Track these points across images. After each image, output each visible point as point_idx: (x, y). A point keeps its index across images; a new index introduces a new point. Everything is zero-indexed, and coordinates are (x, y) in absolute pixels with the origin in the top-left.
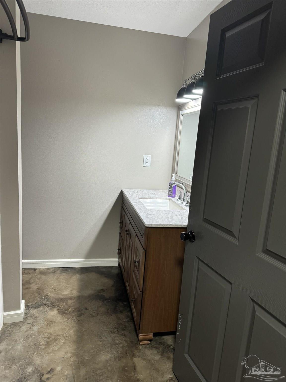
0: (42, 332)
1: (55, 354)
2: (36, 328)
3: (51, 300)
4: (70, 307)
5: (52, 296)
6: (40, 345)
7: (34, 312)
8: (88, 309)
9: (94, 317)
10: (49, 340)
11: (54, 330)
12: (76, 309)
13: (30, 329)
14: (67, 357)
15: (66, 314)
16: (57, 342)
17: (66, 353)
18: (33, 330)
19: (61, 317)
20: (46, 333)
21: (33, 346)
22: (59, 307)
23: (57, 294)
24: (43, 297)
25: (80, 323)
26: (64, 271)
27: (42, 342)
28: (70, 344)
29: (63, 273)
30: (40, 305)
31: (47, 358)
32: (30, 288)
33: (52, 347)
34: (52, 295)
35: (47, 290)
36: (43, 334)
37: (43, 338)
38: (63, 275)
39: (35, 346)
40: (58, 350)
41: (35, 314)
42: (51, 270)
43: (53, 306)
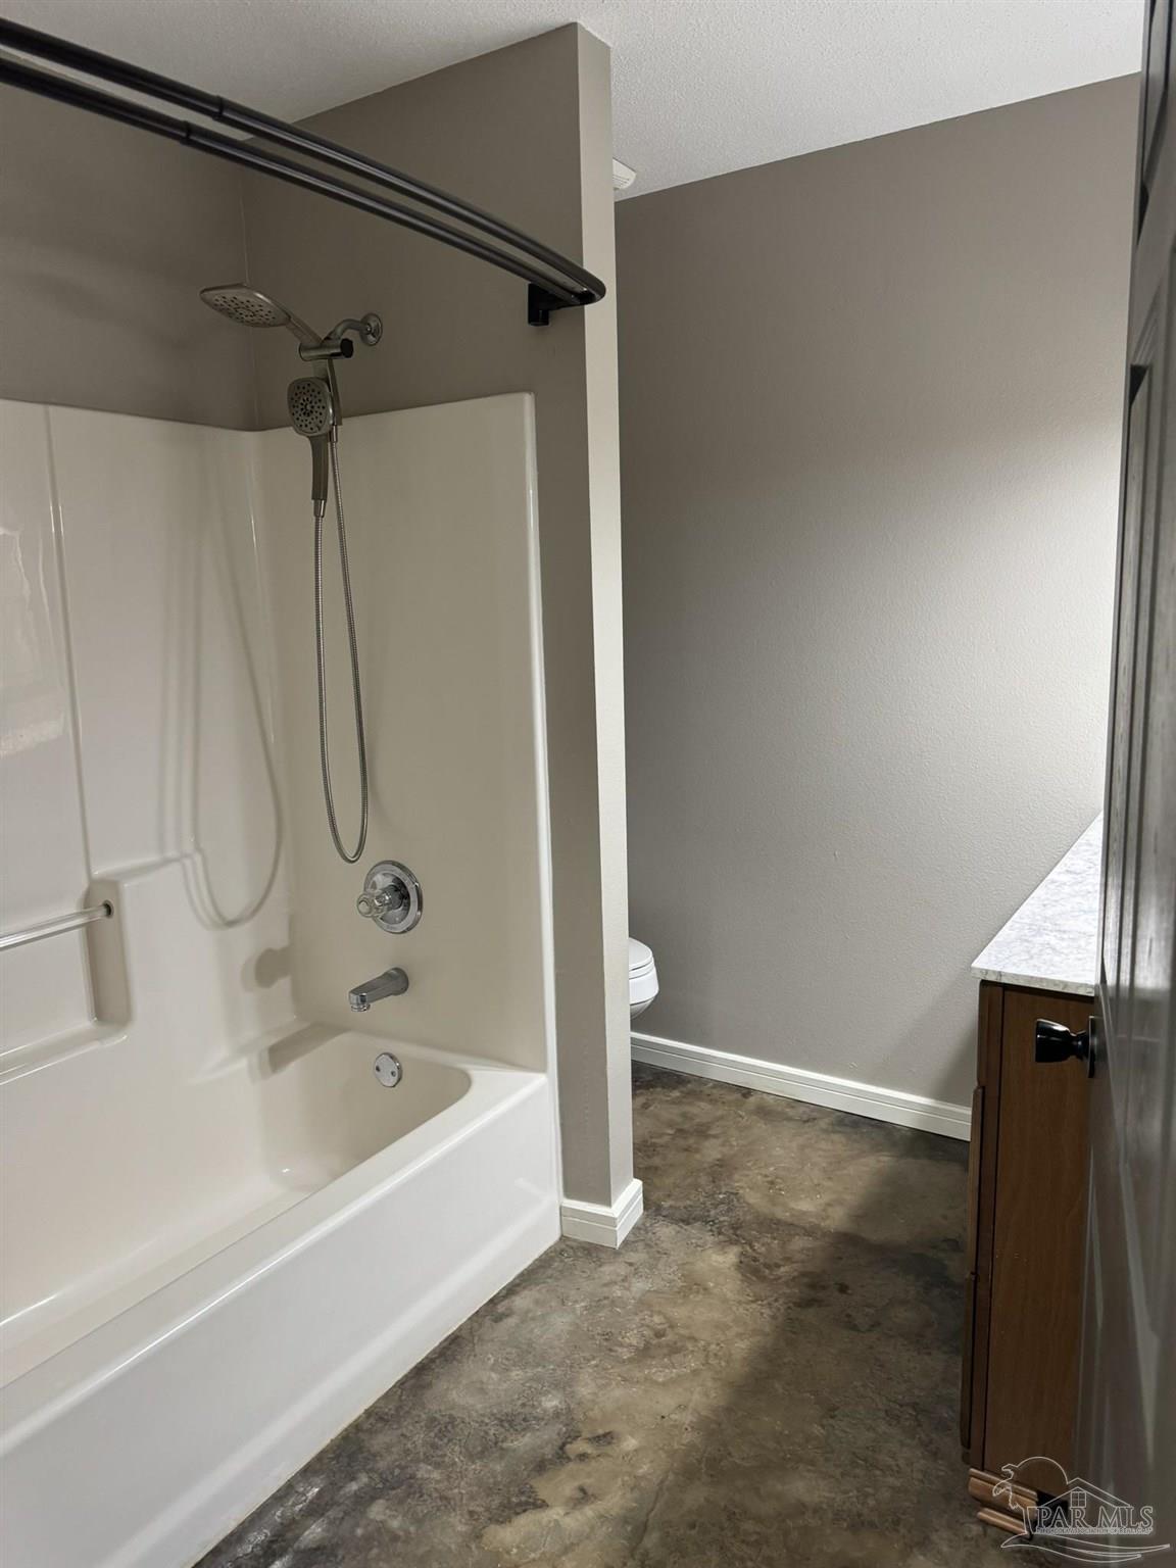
0: (649, 1306)
1: (646, 1391)
2: (639, 1286)
3: (741, 1213)
4: (788, 1260)
5: (751, 1201)
6: (621, 1345)
7: (665, 1231)
8: (850, 1292)
9: (855, 1328)
10: (655, 1342)
11: (690, 1317)
12: (803, 1274)
13: (623, 1281)
14: (676, 1421)
15: (763, 1279)
16: (677, 1358)
17: (682, 1407)
18: (628, 1289)
19: (739, 1282)
20: (660, 1313)
21: (599, 1337)
22: (752, 1247)
23: (773, 1201)
24: (720, 1193)
25: (790, 1330)
26: (846, 1125)
27: (633, 1339)
28: (710, 1384)
29: (834, 1132)
30: (696, 1219)
31: (618, 1392)
32: (697, 1151)
33: (650, 1367)
34: (753, 1198)
35: (747, 1176)
36: (649, 1313)
37: (643, 1325)
38: (832, 1142)
39: (606, 1339)
40: (664, 1384)
41: (663, 1242)
42: (802, 1109)
43: (737, 1235)
